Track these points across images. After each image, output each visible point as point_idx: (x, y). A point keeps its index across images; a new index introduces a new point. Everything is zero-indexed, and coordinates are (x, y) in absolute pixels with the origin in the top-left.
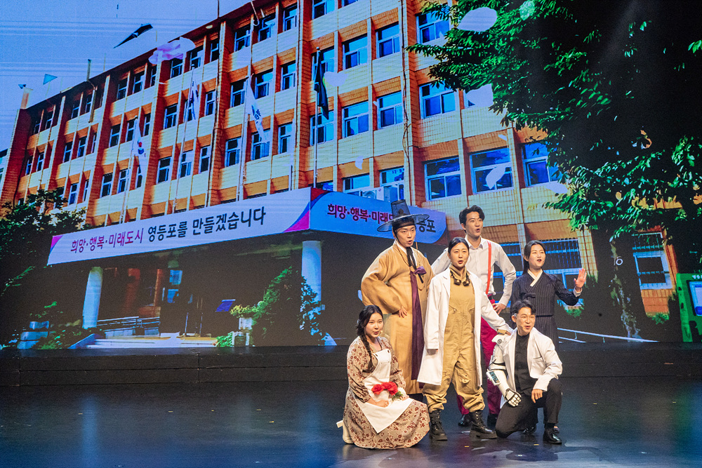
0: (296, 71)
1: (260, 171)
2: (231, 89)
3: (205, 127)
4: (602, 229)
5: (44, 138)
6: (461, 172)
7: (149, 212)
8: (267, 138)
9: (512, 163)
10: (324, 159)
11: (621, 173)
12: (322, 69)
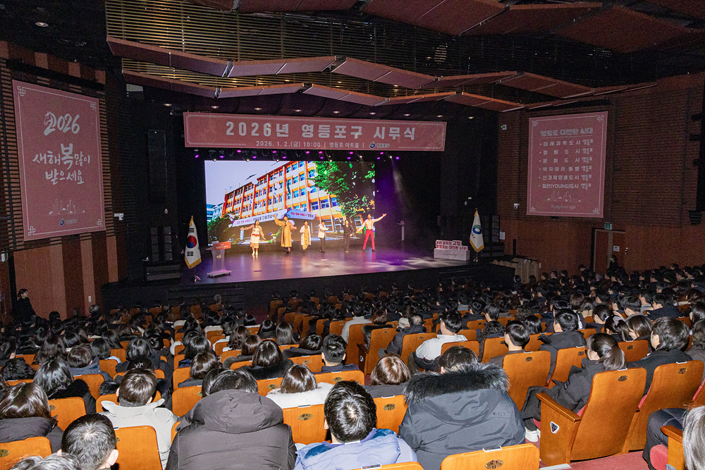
0: (283, 184)
1: (275, 206)
2: (270, 188)
3: (264, 197)
4: (348, 215)
5: (231, 200)
6: (318, 205)
7: (253, 215)
8: (277, 199)
9: (329, 202)
10: (290, 203)
11: (352, 204)
12: (289, 184)
